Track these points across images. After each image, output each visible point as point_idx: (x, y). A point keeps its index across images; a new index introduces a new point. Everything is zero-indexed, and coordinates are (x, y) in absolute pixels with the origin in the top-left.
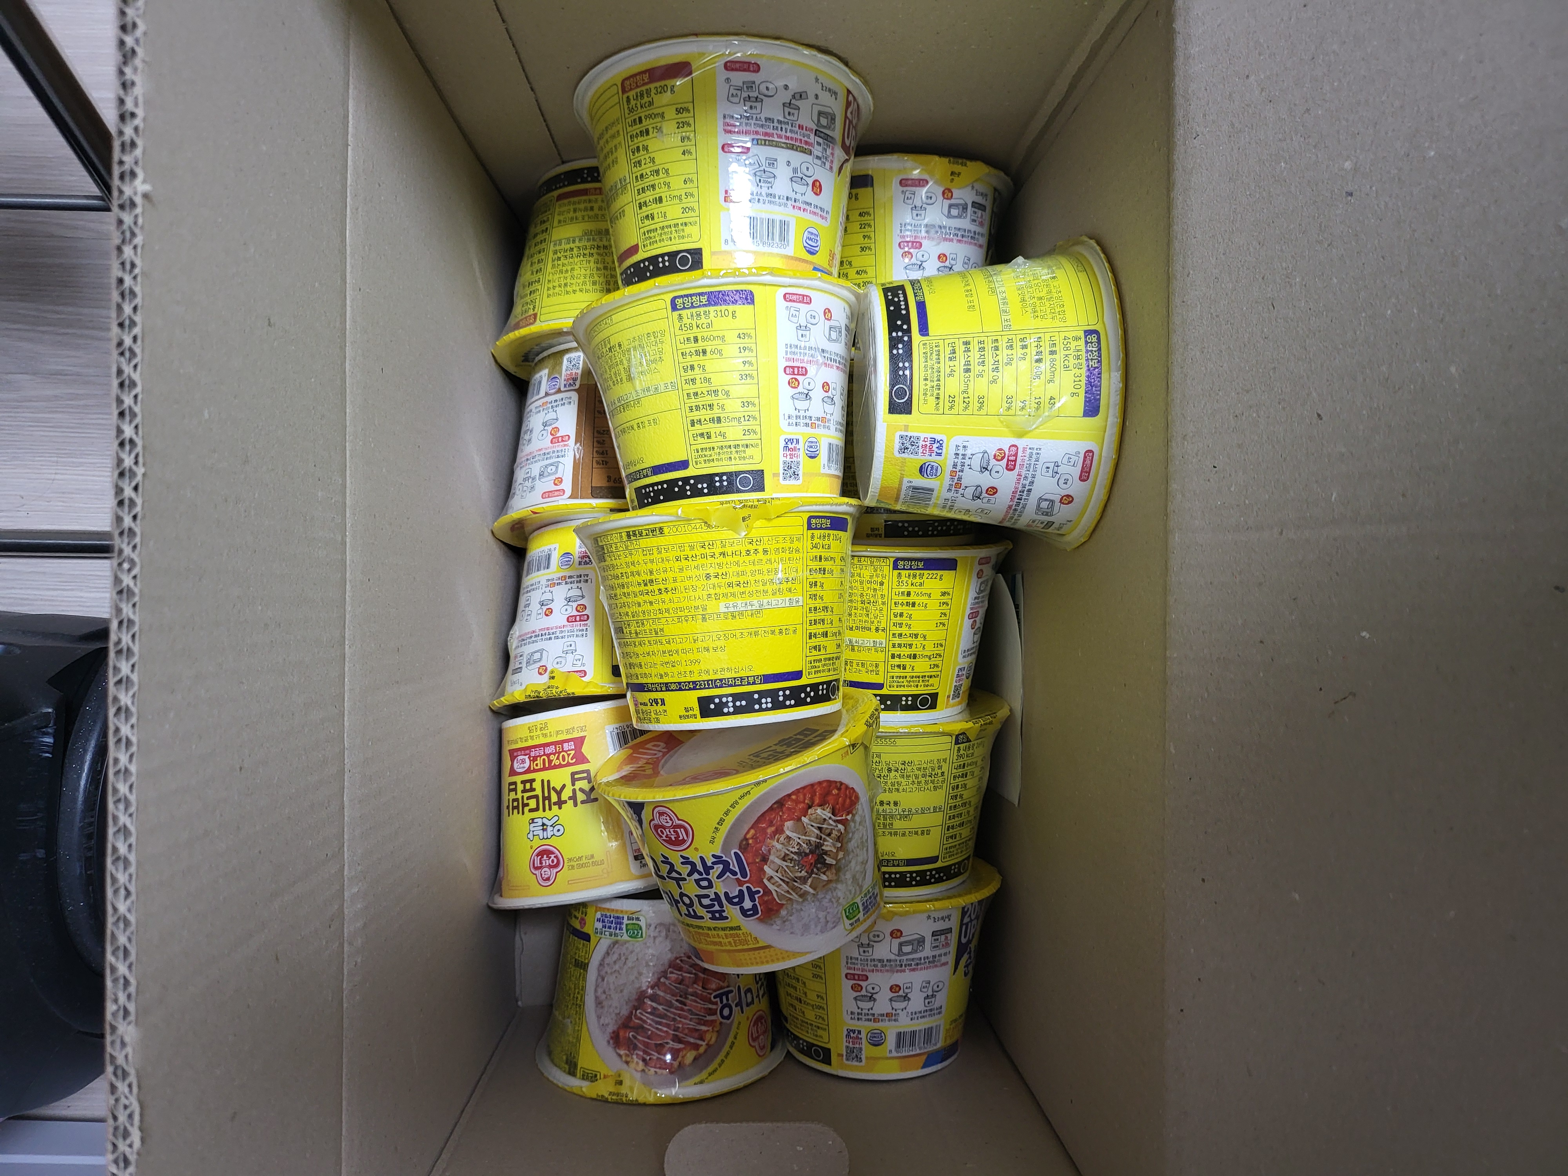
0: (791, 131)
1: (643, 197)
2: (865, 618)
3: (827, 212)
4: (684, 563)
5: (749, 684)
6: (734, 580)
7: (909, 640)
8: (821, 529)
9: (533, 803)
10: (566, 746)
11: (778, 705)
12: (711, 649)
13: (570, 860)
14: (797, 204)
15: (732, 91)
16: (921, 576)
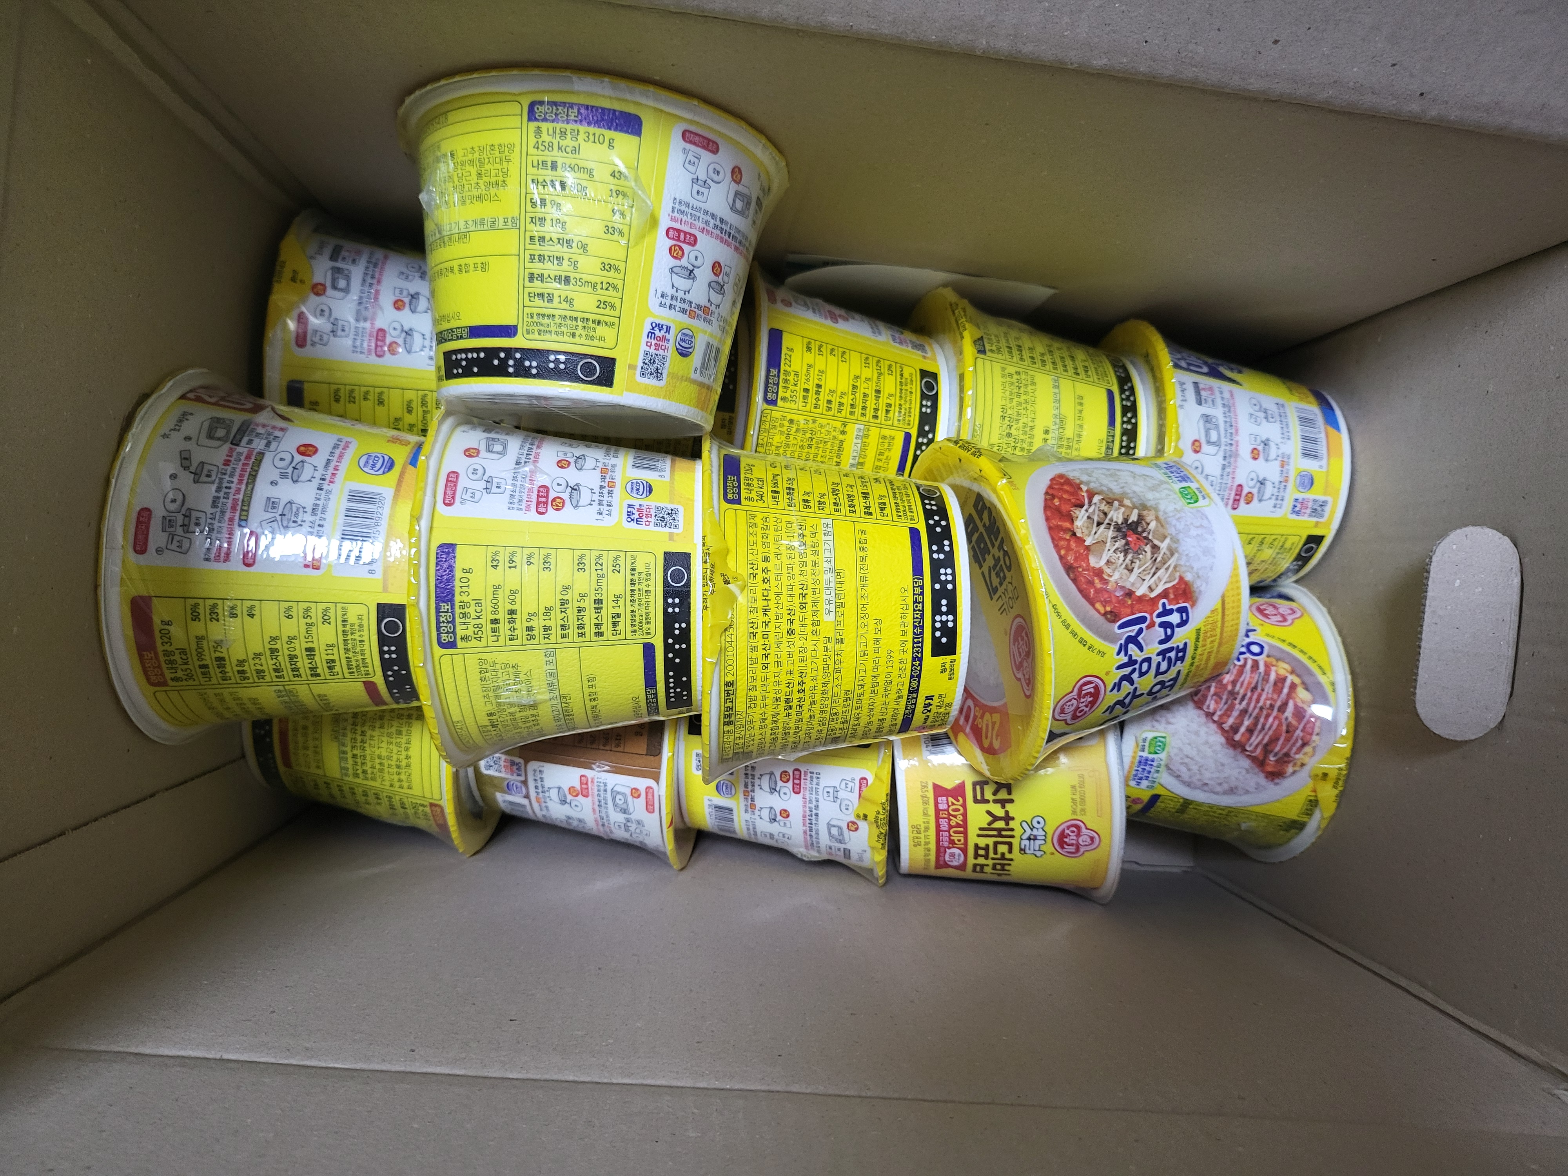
0: (231, 476)
1: (305, 672)
2: (829, 445)
3: (340, 440)
4: (771, 659)
5: (922, 594)
6: (797, 601)
7: (859, 396)
8: (739, 487)
9: (1002, 849)
10: (941, 807)
11: (949, 561)
12: (877, 636)
13: (1074, 812)
14: (328, 478)
15: (174, 546)
16: (787, 373)
